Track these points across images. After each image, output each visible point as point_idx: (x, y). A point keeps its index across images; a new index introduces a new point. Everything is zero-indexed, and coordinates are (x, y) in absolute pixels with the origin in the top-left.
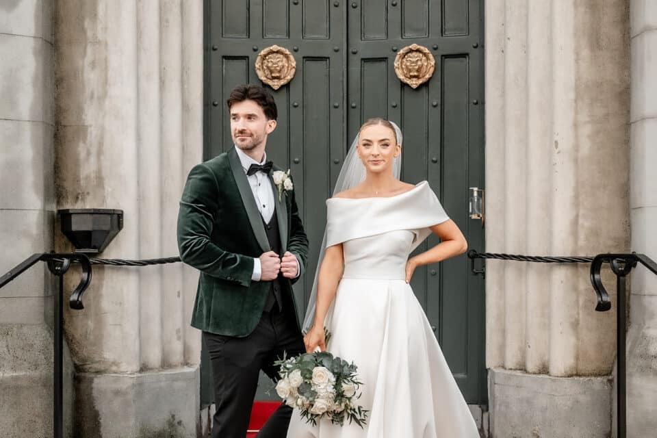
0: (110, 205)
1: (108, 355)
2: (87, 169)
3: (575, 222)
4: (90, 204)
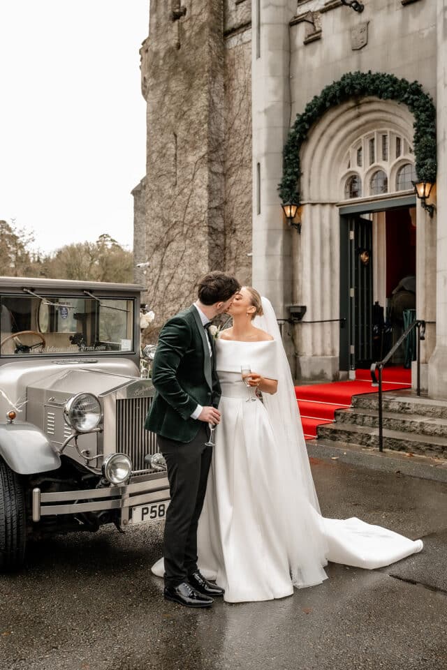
0: (304, 305)
1: (304, 351)
2: (299, 293)
3: (425, 309)
4: (299, 304)
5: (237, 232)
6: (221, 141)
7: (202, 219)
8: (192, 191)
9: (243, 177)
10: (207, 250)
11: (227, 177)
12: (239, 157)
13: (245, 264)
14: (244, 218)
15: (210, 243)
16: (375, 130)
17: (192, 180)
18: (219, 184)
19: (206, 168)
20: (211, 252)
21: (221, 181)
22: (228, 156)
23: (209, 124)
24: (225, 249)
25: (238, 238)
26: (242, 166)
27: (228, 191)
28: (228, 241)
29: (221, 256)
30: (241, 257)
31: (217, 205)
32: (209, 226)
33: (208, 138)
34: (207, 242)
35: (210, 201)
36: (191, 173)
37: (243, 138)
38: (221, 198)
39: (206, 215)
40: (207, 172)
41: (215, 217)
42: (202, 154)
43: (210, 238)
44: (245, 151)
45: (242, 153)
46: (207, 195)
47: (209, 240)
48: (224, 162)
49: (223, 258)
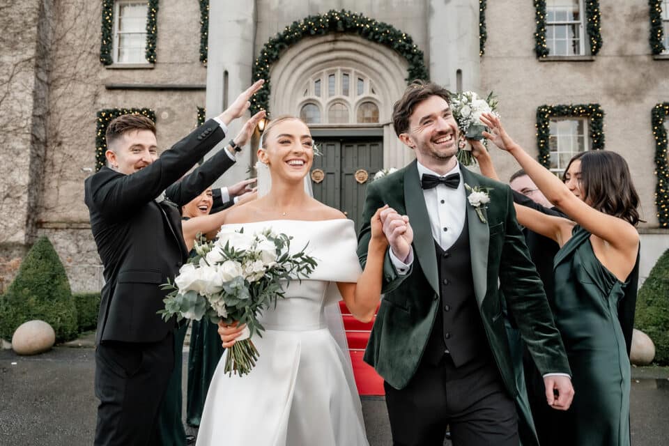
5: (63, 145)
6: (47, 49)
7: (23, 125)
8: (8, 93)
9: (75, 92)
10: (29, 159)
11: (52, 87)
12: (71, 71)
13: (74, 179)
14: (75, 132)
15: (32, 152)
16: (339, 68)
17: (9, 81)
18: (43, 92)
19: (33, 73)
20: (32, 162)
21: (45, 91)
22: (55, 66)
23: (38, 27)
24: (45, 160)
25: (64, 151)
26: (74, 79)
27: (53, 102)
28: (49, 154)
29: (41, 168)
30: (68, 171)
31: (40, 113)
32: (32, 134)
33: (37, 42)
34: (28, 151)
35: (35, 108)
36: (7, 74)
37: (78, 52)
38: (45, 108)
39: (30, 122)
40: (33, 77)
41: (38, 126)
42: (26, 57)
43: (32, 147)
44: (79, 65)
45: (75, 67)
46: (32, 100)
47: (31, 149)
48: (49, 71)
49: (43, 169)
